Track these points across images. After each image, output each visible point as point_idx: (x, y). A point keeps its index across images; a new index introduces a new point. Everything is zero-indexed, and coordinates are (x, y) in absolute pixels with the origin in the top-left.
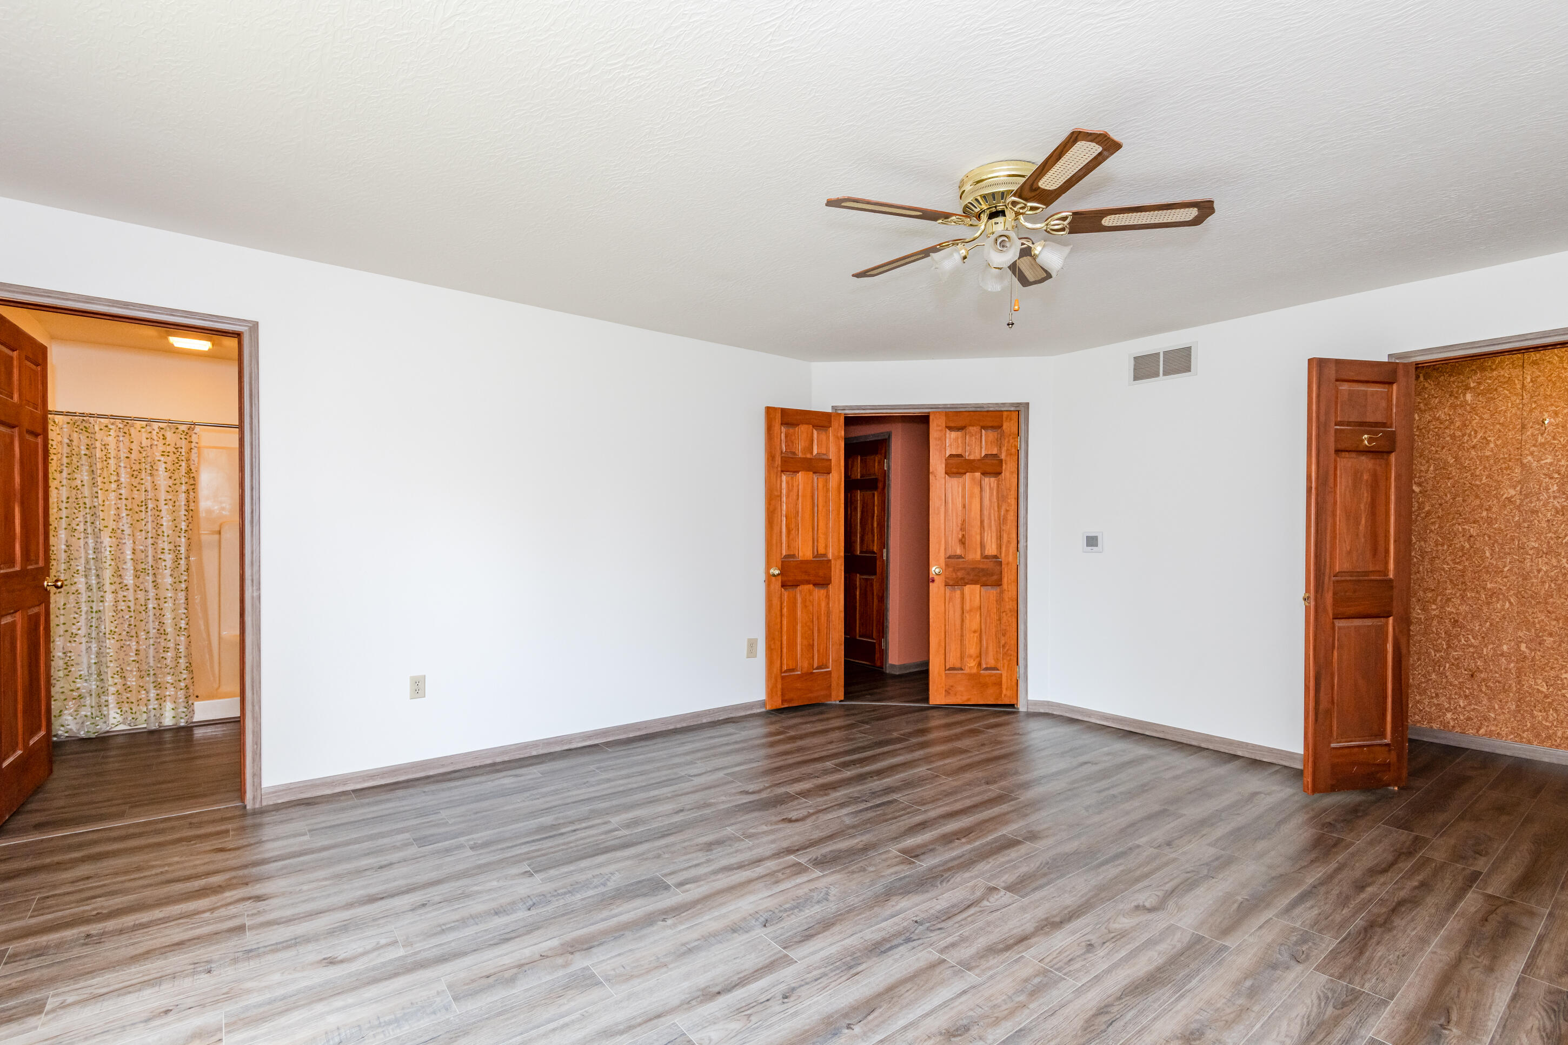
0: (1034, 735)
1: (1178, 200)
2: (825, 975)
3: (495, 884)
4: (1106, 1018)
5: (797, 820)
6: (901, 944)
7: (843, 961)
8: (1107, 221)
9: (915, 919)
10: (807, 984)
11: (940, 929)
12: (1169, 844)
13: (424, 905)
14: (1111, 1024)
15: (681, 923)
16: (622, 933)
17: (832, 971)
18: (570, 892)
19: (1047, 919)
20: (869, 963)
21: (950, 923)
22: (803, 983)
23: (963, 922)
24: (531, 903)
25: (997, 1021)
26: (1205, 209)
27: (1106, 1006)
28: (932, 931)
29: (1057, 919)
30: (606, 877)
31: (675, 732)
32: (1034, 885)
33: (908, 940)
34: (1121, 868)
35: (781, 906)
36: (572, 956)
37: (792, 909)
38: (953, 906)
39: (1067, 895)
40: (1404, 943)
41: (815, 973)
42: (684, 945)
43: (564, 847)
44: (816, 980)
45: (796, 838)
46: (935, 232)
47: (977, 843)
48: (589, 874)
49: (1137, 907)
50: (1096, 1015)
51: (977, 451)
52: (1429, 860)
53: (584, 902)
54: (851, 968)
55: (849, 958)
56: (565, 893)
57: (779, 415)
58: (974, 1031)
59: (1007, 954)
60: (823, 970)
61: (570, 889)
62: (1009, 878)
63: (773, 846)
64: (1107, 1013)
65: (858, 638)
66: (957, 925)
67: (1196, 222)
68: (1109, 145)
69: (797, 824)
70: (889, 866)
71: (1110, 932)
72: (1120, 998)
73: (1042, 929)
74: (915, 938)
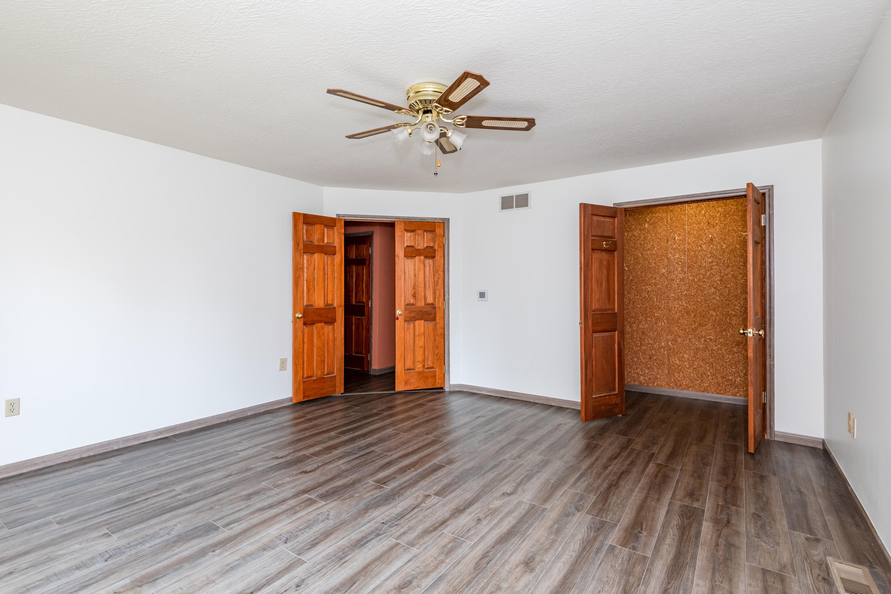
0: (453, 404)
1: (518, 117)
2: (325, 567)
3: (77, 546)
4: (486, 560)
5: (310, 472)
6: (373, 538)
7: (337, 555)
8: (485, 123)
9: (382, 521)
10: (313, 575)
11: (397, 525)
12: (519, 456)
13: (11, 573)
14: (489, 563)
15: (226, 551)
16: (181, 565)
17: (329, 563)
18: (140, 543)
19: (456, 509)
20: (354, 554)
21: (403, 520)
22: (310, 575)
23: (410, 519)
24: (108, 556)
25: (428, 574)
26: (531, 123)
27: (487, 553)
28: (392, 527)
29: (462, 508)
30: (170, 528)
31: (228, 423)
32: (450, 490)
33: (378, 535)
34: (496, 473)
35: (297, 528)
36: (140, 588)
37: (305, 528)
38: (404, 510)
39: (467, 493)
40: (624, 494)
41: (318, 567)
42: (227, 565)
43: (137, 512)
44: (319, 571)
45: (309, 482)
46: (393, 118)
47: (420, 470)
48: (157, 528)
49: (503, 494)
50: (480, 559)
51: (422, 244)
52: (634, 450)
53: (152, 549)
54: (341, 559)
55: (340, 553)
56: (137, 545)
57: (302, 217)
58: (414, 583)
59: (434, 533)
60: (324, 564)
61: (141, 541)
62: (436, 488)
63: (294, 490)
64: (487, 556)
65: (354, 354)
66: (407, 521)
67: (527, 129)
68: (484, 83)
69: (310, 474)
70: (368, 492)
71: (489, 510)
72: (493, 547)
73: (454, 515)
74: (381, 533)
